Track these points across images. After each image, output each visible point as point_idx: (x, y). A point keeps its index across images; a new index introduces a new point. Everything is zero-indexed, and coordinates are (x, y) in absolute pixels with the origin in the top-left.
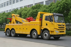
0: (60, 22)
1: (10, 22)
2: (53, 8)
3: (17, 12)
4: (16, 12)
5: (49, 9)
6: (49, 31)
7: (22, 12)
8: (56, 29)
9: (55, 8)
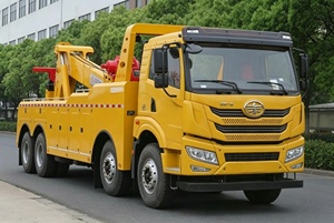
0: (239, 92)
1: (51, 88)
2: (253, 10)
3: (83, 36)
4: (76, 35)
5: (228, 17)
6: (162, 150)
7: (103, 36)
8: (196, 136)
9: (260, 8)
